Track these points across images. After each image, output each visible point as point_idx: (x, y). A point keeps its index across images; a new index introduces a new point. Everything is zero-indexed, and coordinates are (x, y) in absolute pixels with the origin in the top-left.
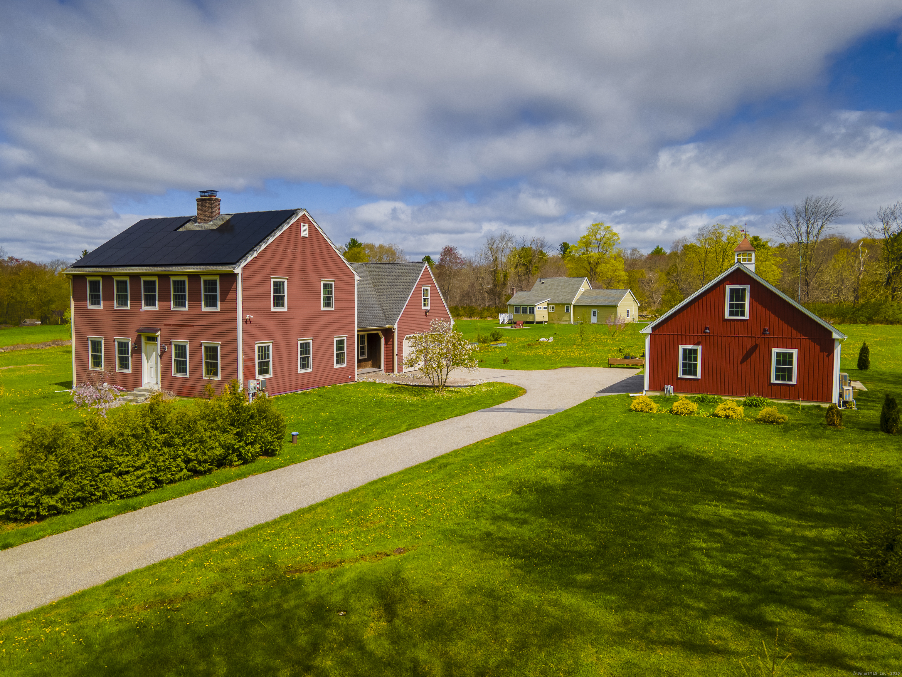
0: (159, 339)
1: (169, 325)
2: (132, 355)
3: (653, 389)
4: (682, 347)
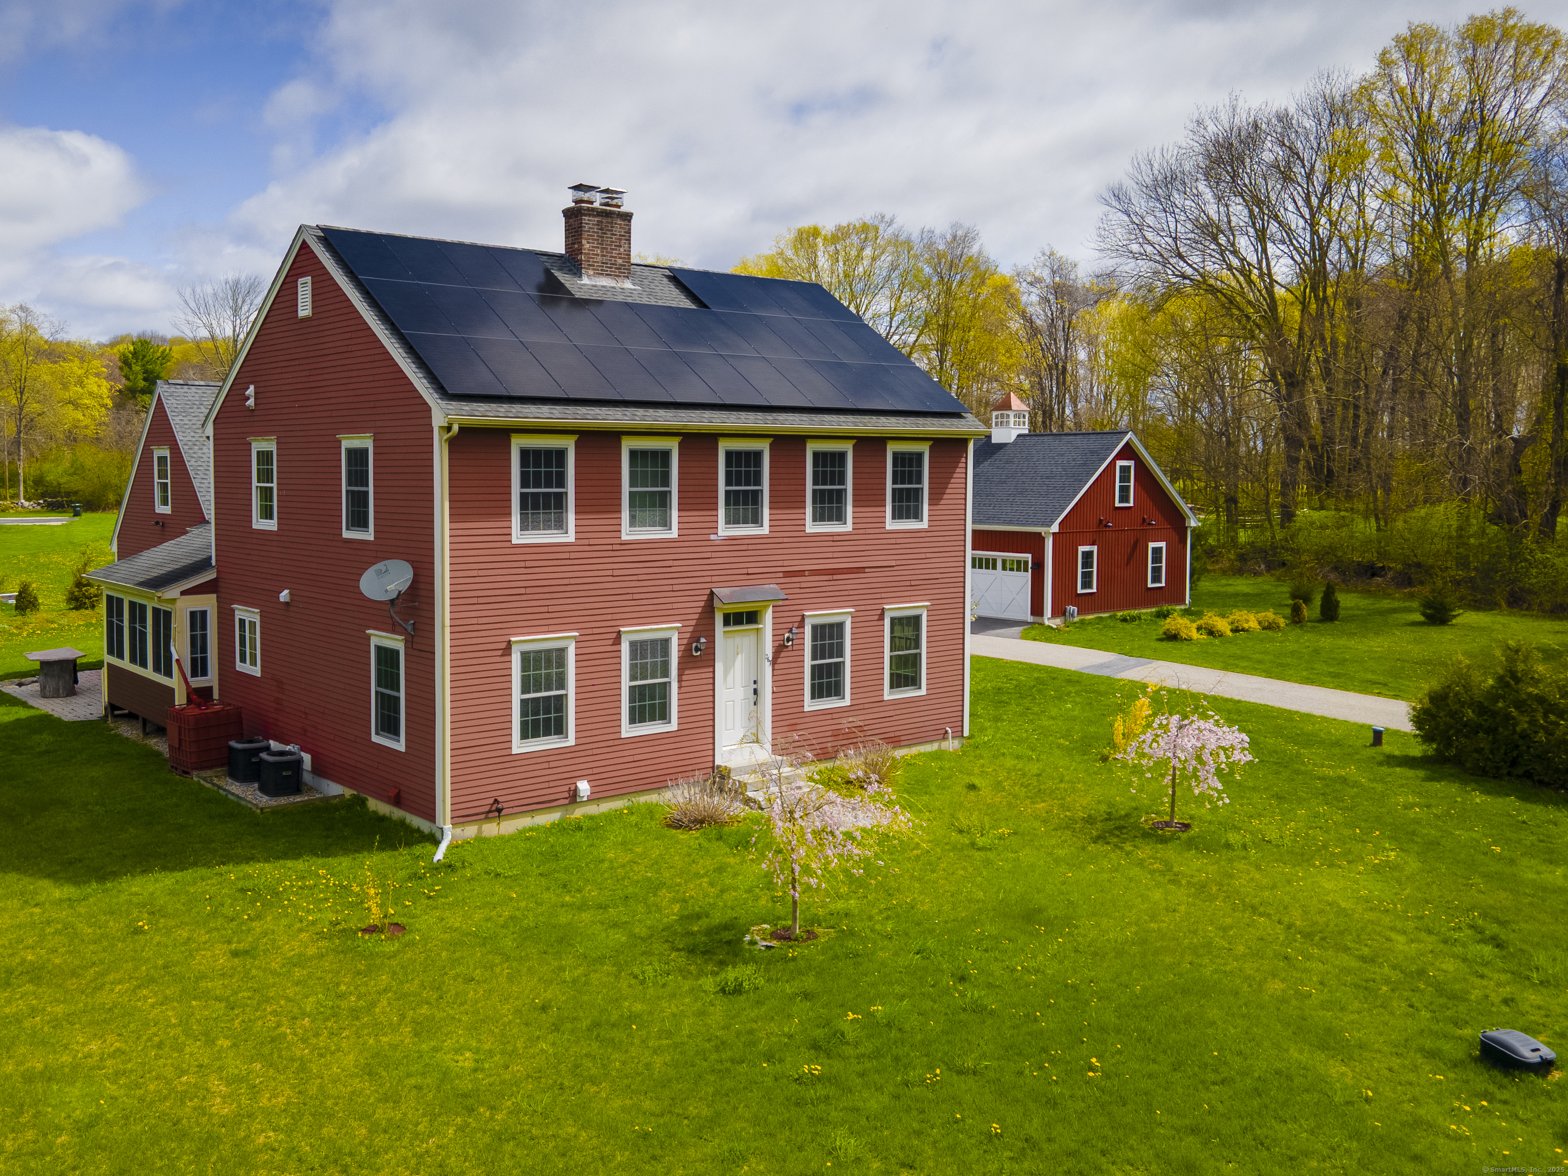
0: (768, 617)
1: (801, 573)
2: (680, 675)
3: (1054, 615)
4: (1081, 550)
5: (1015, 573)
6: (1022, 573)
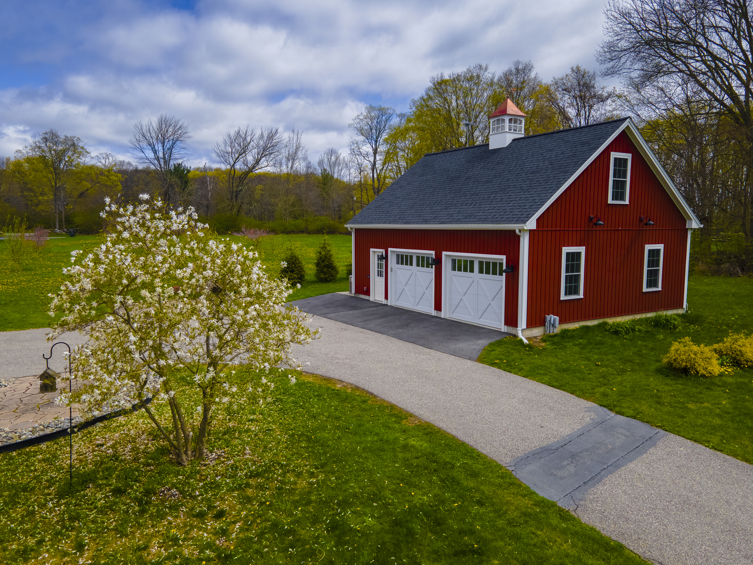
3: (531, 324)
4: (565, 250)
5: (491, 276)
6: (497, 277)
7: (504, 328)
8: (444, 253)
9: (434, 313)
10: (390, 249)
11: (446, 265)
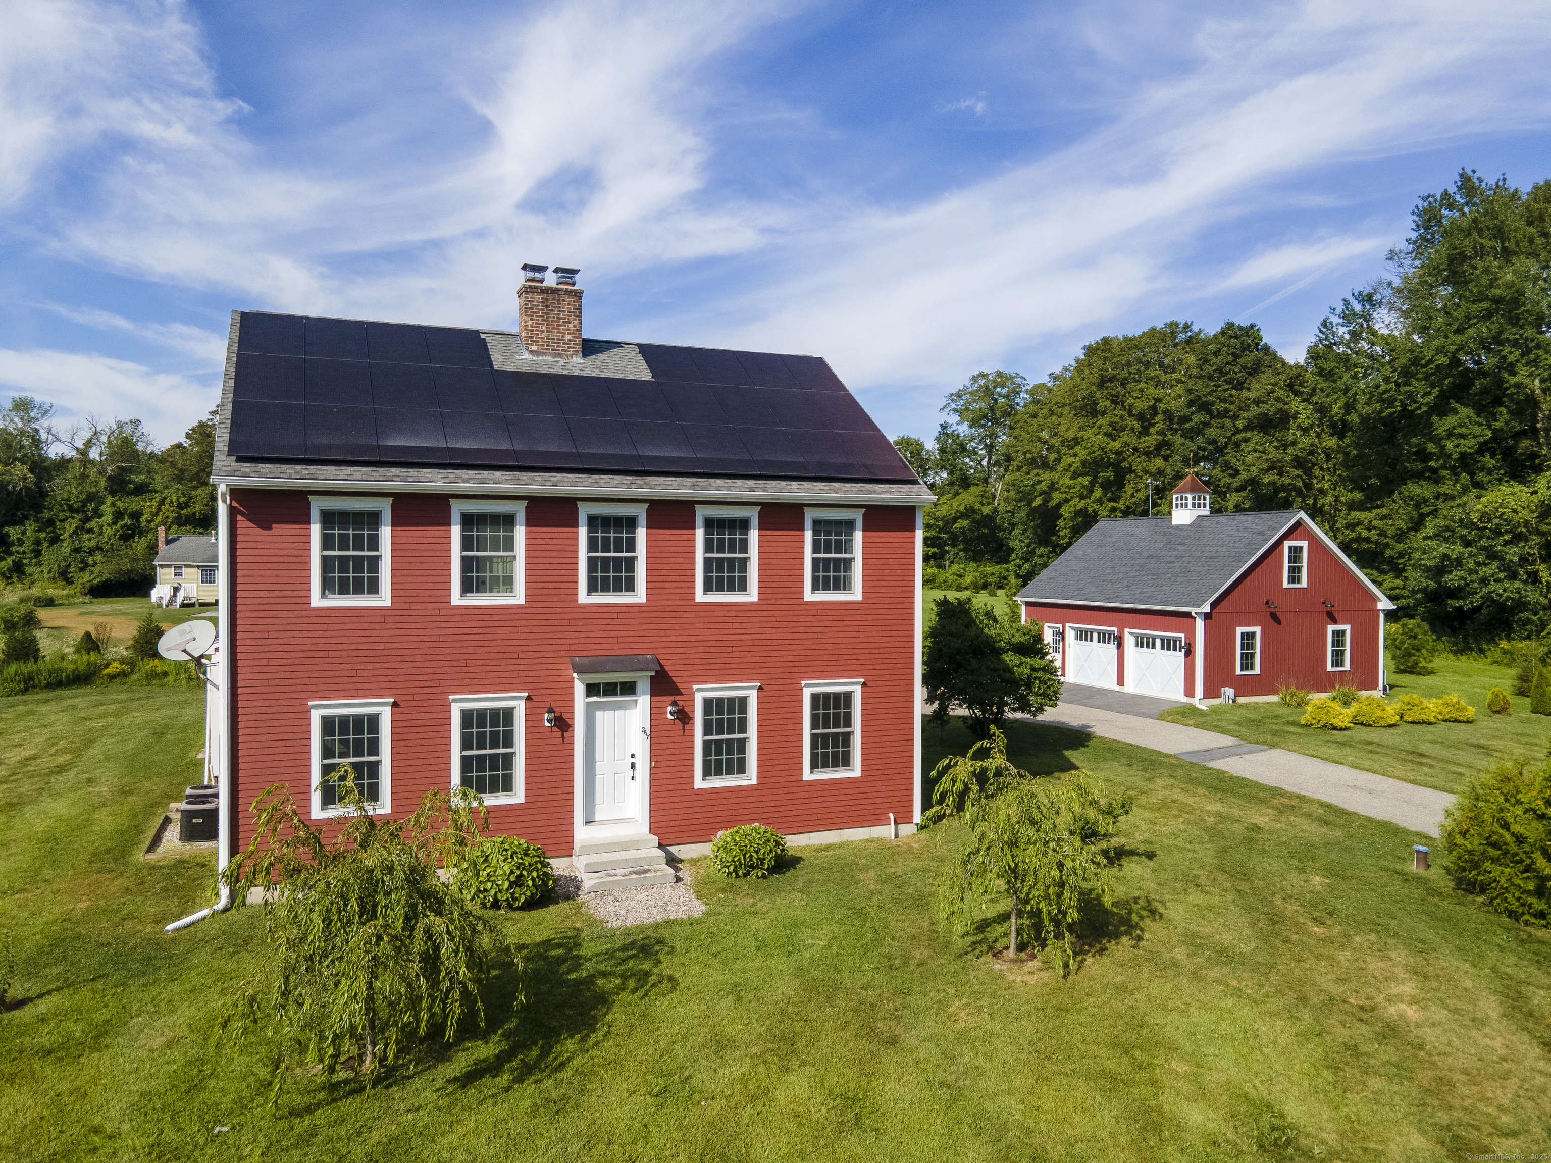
0: (645, 689)
1: (689, 644)
2: (528, 746)
3: (1208, 694)
4: (1239, 630)
5: (1172, 652)
6: (1178, 652)
7: (1185, 699)
8: (1126, 630)
9: (1117, 688)
10: (1067, 625)
11: (1129, 641)
